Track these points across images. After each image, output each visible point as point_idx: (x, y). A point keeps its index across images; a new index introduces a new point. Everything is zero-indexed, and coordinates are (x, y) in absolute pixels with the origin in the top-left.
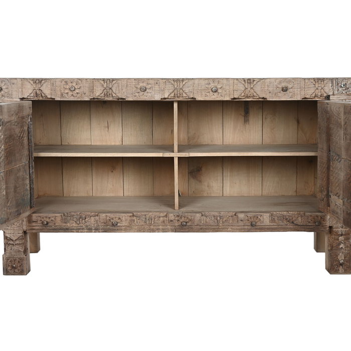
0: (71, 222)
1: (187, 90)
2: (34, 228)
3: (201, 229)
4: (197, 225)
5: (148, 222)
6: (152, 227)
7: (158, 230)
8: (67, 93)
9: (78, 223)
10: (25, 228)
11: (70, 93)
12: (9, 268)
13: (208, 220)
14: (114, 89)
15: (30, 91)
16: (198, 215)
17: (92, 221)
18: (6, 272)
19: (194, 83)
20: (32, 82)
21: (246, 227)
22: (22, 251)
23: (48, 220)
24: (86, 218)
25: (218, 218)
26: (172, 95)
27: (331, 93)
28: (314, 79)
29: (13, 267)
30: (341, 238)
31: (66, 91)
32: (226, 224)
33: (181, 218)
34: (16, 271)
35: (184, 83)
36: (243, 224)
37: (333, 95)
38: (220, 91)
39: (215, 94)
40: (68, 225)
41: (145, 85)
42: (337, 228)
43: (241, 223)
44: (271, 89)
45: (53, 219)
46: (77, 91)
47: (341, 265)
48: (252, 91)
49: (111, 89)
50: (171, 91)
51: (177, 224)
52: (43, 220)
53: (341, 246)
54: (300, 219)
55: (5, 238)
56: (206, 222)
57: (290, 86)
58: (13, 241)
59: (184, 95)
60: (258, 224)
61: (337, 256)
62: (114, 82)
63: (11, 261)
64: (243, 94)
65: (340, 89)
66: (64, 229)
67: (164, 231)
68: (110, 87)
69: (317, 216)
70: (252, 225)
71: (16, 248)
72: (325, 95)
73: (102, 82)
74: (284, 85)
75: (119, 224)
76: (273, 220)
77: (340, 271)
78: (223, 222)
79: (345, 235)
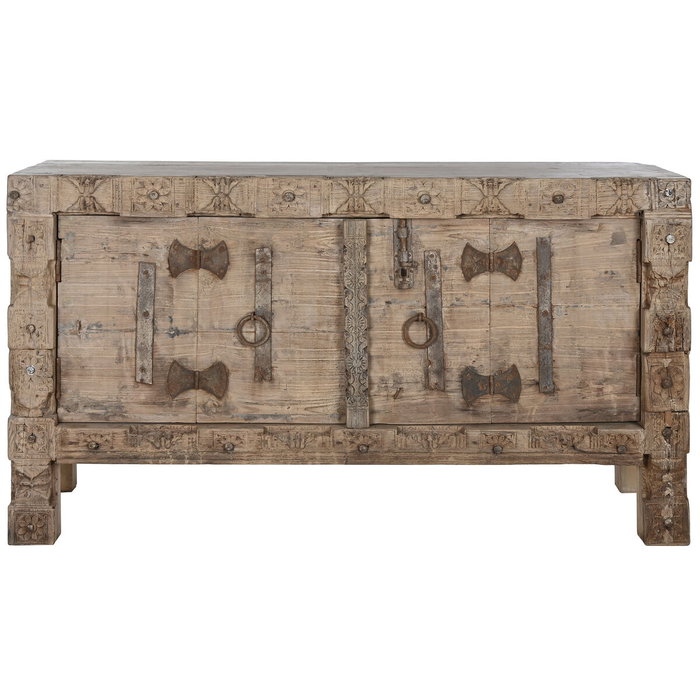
0: (144, 443)
1: (372, 199)
2: (72, 454)
3: (397, 458)
4: (389, 451)
5: (293, 446)
6: (301, 454)
7: (312, 461)
8: (144, 204)
9: (158, 446)
10: (53, 455)
11: (150, 204)
12: (20, 532)
13: (409, 441)
14: (233, 197)
15: (73, 200)
16: (391, 433)
17: (184, 443)
18: (14, 538)
19: (385, 187)
20: (77, 183)
21: (484, 455)
22: (47, 498)
23: (98, 440)
24: (172, 437)
25: (430, 438)
26: (345, 208)
27: (646, 207)
28: (614, 180)
29: (27, 530)
30: (667, 477)
31: (142, 200)
32: (444, 449)
33: (357, 438)
34: (34, 536)
35: (367, 186)
36: (477, 450)
37: (651, 209)
38: (435, 201)
39: (427, 207)
40: (139, 449)
41: (292, 188)
42: (659, 457)
43: (474, 448)
44: (532, 198)
45: (109, 438)
46: (163, 200)
47: (667, 527)
48: (496, 201)
49: (227, 195)
50: (342, 201)
51: (349, 450)
52: (89, 440)
53: (667, 493)
54: (587, 440)
55: (15, 473)
56: (406, 445)
57: (568, 193)
58: (29, 479)
59: (367, 208)
60: (507, 449)
61: (659, 510)
62: (234, 184)
63: (24, 519)
64: (479, 208)
65: (663, 200)
66: (130, 458)
67: (325, 461)
68: (227, 192)
69: (621, 436)
70: (494, 452)
71: (34, 493)
72: (635, 210)
73: (211, 184)
74: (556, 190)
75: (236, 449)
76: (535, 443)
77: (666, 539)
78: (439, 446)
79: (675, 471)
